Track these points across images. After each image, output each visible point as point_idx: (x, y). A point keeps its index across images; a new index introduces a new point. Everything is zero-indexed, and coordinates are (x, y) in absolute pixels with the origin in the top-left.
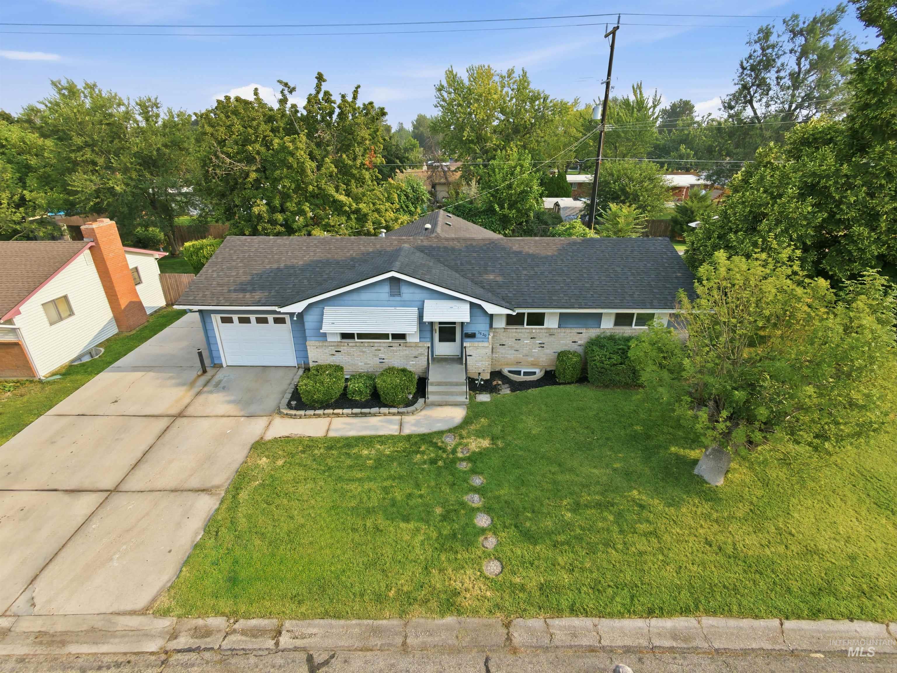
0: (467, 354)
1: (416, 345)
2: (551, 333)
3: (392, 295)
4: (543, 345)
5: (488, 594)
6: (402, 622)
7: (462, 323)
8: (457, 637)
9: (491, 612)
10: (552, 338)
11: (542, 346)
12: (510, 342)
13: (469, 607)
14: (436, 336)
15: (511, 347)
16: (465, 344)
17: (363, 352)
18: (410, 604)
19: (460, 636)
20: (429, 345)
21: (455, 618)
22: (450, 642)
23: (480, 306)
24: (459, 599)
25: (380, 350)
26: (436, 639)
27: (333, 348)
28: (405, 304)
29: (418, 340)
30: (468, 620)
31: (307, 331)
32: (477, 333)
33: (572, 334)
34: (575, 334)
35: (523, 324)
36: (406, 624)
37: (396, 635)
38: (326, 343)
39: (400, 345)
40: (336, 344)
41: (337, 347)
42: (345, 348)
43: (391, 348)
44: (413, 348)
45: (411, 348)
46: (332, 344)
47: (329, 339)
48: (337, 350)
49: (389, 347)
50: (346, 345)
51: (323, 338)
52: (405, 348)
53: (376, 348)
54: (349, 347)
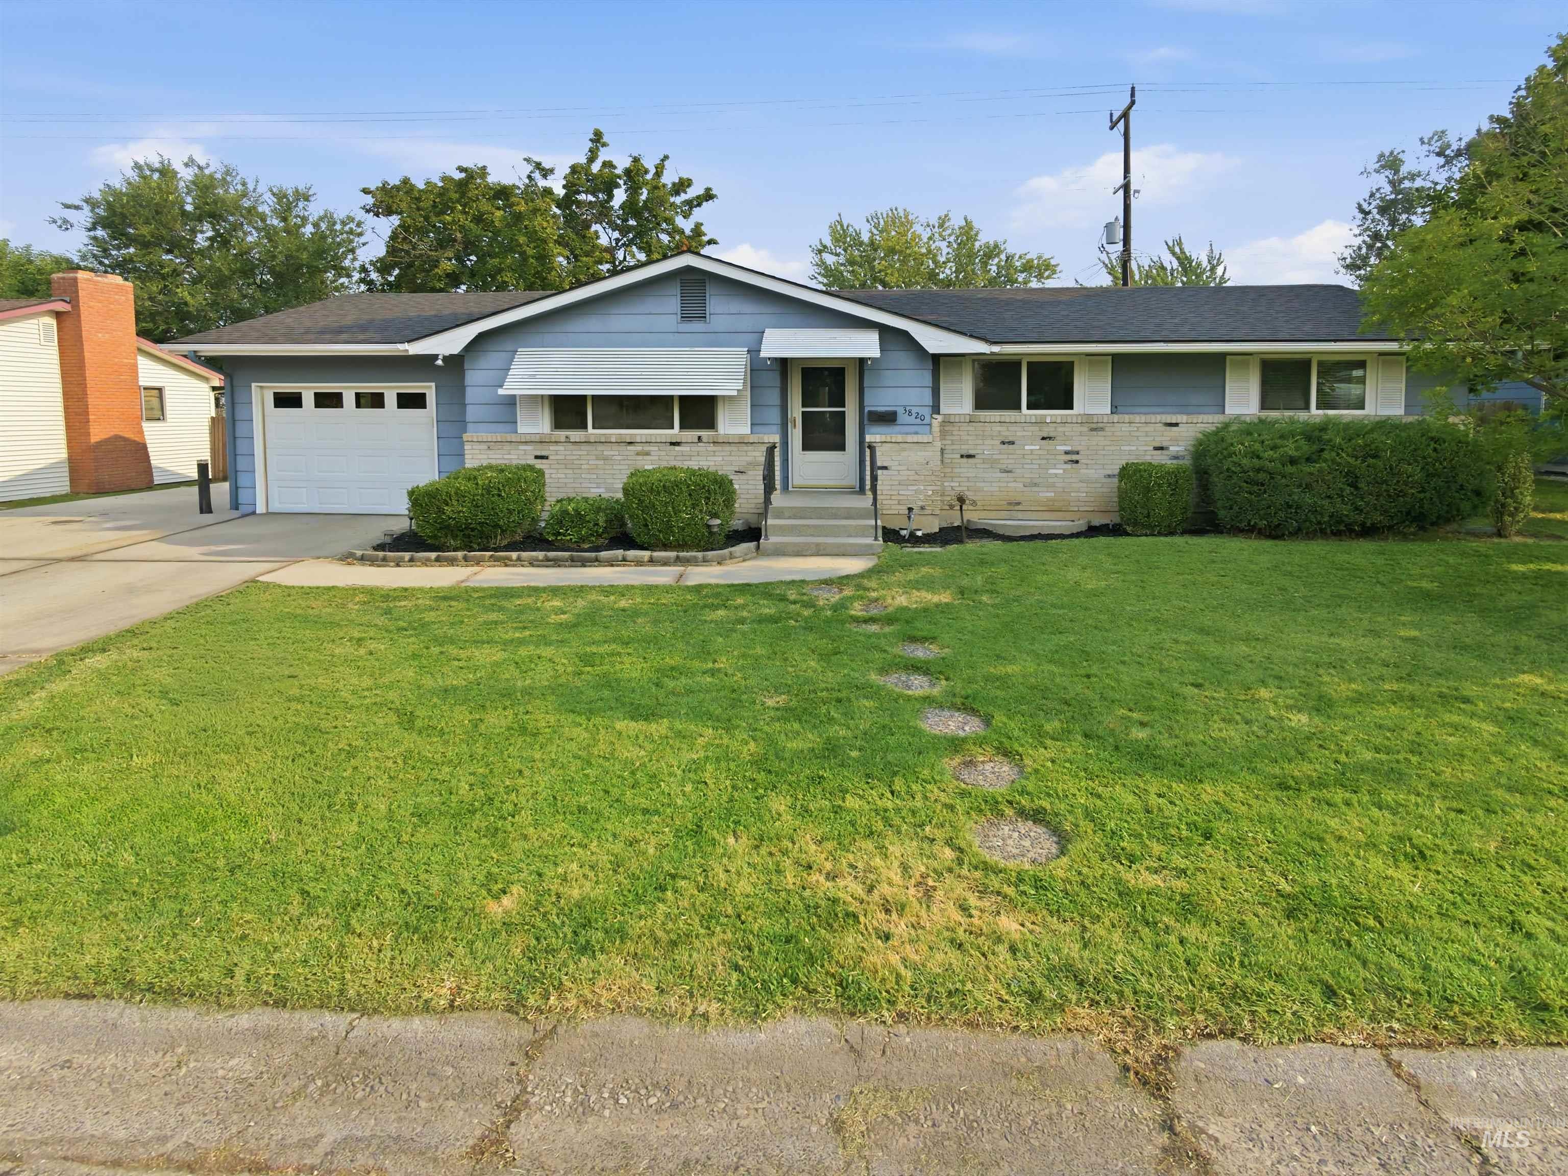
0: (879, 464)
1: (742, 442)
2: (1095, 426)
3: (686, 317)
4: (1075, 457)
5: (1008, 924)
6: (520, 1033)
7: (862, 361)
8: (838, 1126)
9: (1035, 997)
10: (1098, 439)
11: (1073, 458)
12: (988, 448)
13: (908, 974)
14: (796, 435)
15: (992, 463)
16: (868, 438)
17: (605, 459)
18: (586, 949)
19: (856, 1123)
20: (776, 438)
21: (828, 1024)
22: (791, 1149)
23: (905, 335)
24: (850, 939)
25: (648, 454)
26: (705, 1129)
27: (529, 448)
28: (715, 340)
29: (746, 430)
30: (906, 1036)
31: (470, 410)
32: (900, 411)
33: (1150, 428)
34: (1160, 427)
35: (1018, 407)
36: (537, 1044)
37: (461, 1095)
38: (513, 435)
39: (699, 438)
40: (537, 439)
41: (539, 446)
42: (560, 448)
43: (677, 448)
44: (734, 448)
45: (728, 448)
46: (528, 438)
47: (521, 429)
48: (539, 454)
49: (672, 444)
50: (563, 439)
51: (508, 427)
52: (711, 448)
53: (639, 448)
54: (570, 446)
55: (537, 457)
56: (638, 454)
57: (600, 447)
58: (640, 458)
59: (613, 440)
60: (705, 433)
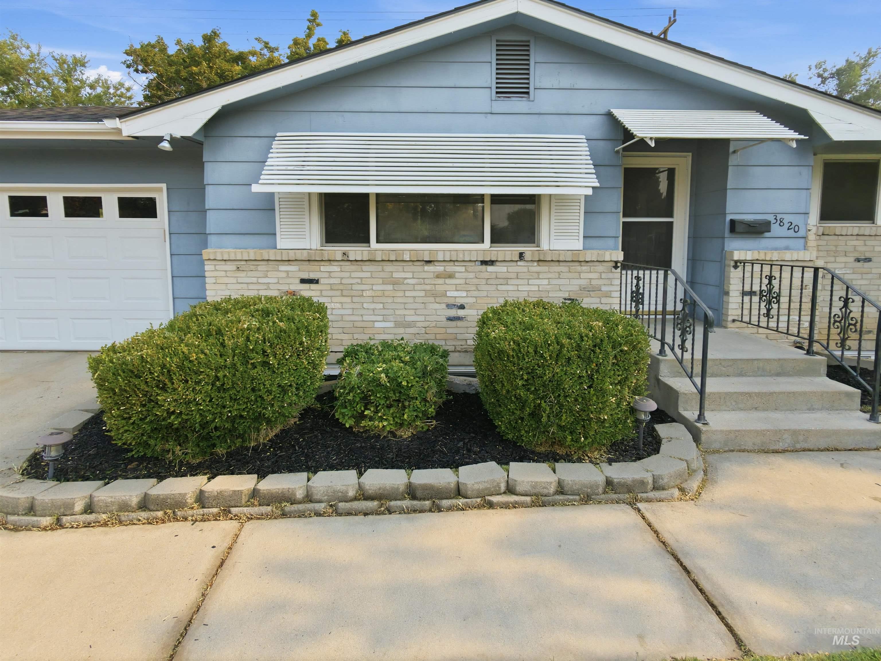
0: (746, 288)
1: (573, 260)
3: (503, 92)
17: (395, 283)
25: (451, 276)
27: (292, 268)
29: (578, 244)
35: (871, 218)
38: (272, 251)
39: (521, 255)
40: (304, 255)
41: (306, 266)
42: (334, 268)
43: (490, 268)
44: (563, 268)
45: (556, 268)
46: (292, 255)
47: (282, 243)
48: (305, 276)
49: (484, 263)
50: (339, 257)
51: (264, 240)
52: (535, 268)
53: (439, 268)
54: (347, 266)
55: (303, 281)
56: (438, 277)
57: (389, 268)
58: (441, 281)
59: (407, 257)
60: (528, 249)
